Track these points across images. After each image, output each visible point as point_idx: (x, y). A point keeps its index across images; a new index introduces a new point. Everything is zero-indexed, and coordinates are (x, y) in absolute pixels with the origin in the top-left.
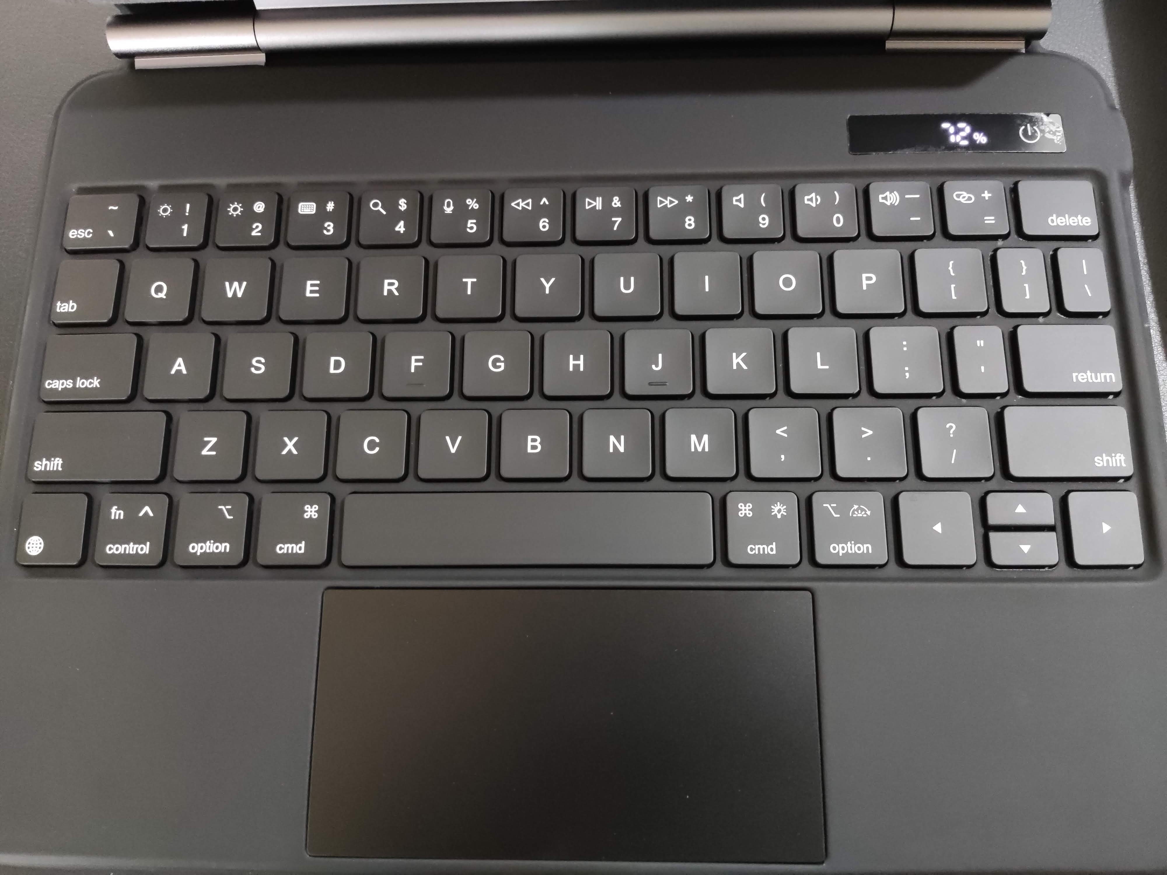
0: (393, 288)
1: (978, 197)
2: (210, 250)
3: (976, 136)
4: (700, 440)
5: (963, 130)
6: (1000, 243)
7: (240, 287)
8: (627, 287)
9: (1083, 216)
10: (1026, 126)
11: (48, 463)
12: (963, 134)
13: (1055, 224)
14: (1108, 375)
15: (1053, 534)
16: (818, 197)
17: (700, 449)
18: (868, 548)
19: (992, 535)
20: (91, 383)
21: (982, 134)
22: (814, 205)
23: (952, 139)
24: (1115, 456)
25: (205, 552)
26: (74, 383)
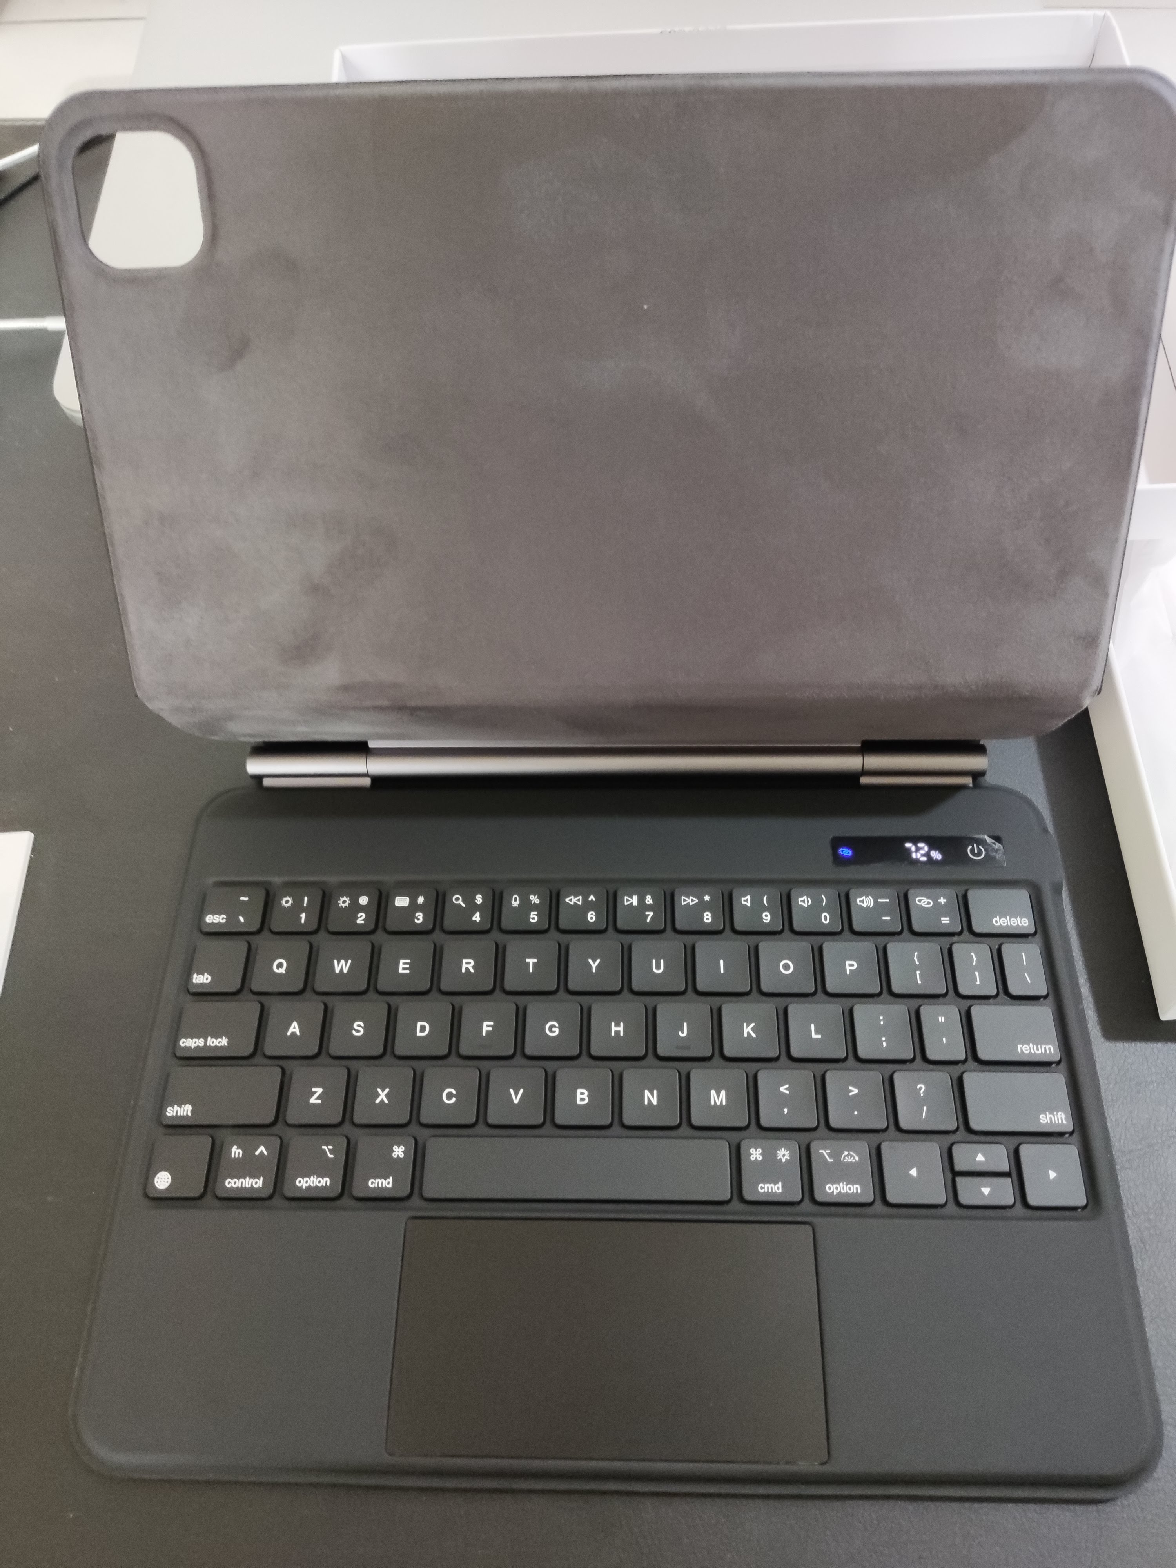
0: (470, 967)
1: (936, 903)
2: (322, 934)
3: (933, 853)
4: (718, 1095)
5: (921, 848)
6: (955, 939)
7: (346, 965)
8: (658, 967)
9: (1021, 918)
10: (973, 846)
11: (179, 1109)
12: (922, 852)
13: (998, 924)
14: (1047, 1047)
15: (1009, 1180)
16: (809, 899)
17: (718, 1103)
18: (857, 1188)
19: (959, 1180)
20: (219, 1042)
21: (937, 852)
22: (806, 906)
23: (914, 856)
24: (1057, 1114)
25: (310, 1186)
26: (206, 1042)
